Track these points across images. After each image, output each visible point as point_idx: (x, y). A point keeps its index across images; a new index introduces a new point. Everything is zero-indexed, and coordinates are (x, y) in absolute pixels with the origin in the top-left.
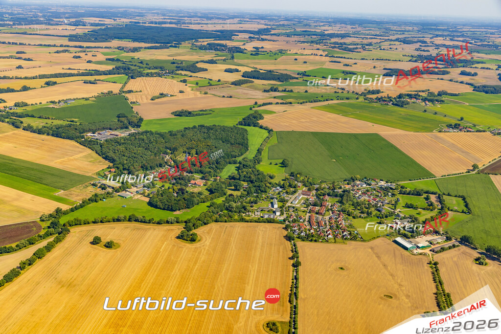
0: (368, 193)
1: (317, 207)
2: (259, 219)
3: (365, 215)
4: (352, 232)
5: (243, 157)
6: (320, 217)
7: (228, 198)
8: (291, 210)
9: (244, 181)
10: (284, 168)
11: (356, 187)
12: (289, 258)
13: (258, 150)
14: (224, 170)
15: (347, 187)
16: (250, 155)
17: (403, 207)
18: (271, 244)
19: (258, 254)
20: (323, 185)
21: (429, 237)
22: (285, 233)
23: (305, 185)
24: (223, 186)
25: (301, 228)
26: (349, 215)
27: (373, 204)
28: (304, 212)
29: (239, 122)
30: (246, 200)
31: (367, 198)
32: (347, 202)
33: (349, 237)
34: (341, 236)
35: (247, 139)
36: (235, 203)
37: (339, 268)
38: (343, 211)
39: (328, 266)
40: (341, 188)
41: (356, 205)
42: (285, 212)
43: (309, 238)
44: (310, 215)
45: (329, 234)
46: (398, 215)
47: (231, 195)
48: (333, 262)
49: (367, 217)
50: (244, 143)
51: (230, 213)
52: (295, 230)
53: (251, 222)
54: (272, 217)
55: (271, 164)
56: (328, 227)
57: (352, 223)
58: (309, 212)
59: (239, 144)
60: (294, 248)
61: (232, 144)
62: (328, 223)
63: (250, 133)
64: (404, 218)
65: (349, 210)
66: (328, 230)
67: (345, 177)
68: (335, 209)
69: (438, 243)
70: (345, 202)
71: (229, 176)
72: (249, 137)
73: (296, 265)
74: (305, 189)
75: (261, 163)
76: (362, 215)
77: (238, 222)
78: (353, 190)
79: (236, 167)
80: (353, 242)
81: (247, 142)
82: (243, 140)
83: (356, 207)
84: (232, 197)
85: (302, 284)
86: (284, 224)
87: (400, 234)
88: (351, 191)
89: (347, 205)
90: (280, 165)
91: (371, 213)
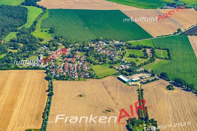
0: (106, 49)
1: (69, 59)
2: (28, 67)
3: (102, 62)
4: (91, 74)
5: (22, 27)
6: (71, 65)
7: (8, 54)
8: (52, 61)
9: (21, 43)
10: (51, 34)
11: (98, 45)
12: (46, 91)
13: (34, 22)
14: (7, 36)
15: (93, 45)
16: (28, 25)
17: (128, 57)
18: (35, 83)
19: (25, 89)
20: (76, 45)
21: (141, 75)
22: (46, 75)
23: (64, 45)
24: (6, 46)
25: (57, 72)
26: (91, 63)
27: (108, 55)
28: (60, 62)
29: (22, 3)
30: (21, 56)
31: (105, 52)
32: (91, 55)
33: (88, 76)
34: (83, 76)
35: (27, 15)
36: (13, 57)
37: (79, 96)
38: (88, 60)
39: (72, 95)
40: (88, 46)
41: (96, 57)
42: (47, 63)
43: (62, 78)
44: (64, 63)
45: (76, 75)
46: (124, 62)
47: (11, 52)
48: (75, 92)
49: (103, 64)
50: (24, 17)
51: (8, 64)
52: (52, 74)
53: (23, 69)
54: (38, 65)
55: (42, 31)
56: (76, 71)
57: (92, 68)
58: (64, 62)
59: (20, 18)
60: (50, 84)
61: (14, 18)
62: (76, 68)
63: (29, 11)
64: (128, 63)
65: (91, 60)
66: (75, 73)
67: (93, 39)
68: (82, 59)
69: (146, 78)
70: (89, 55)
71: (11, 40)
72: (28, 14)
73: (50, 95)
74: (64, 47)
75: (35, 31)
76: (100, 63)
77: (14, 69)
78: (96, 47)
79: (16, 34)
80: (91, 80)
81: (26, 17)
82: (23, 16)
83: (96, 58)
84: (11, 53)
85: (52, 106)
86: (45, 70)
87: (123, 74)
88: (95, 48)
89: (91, 57)
90: (49, 32)
91: (106, 61)
